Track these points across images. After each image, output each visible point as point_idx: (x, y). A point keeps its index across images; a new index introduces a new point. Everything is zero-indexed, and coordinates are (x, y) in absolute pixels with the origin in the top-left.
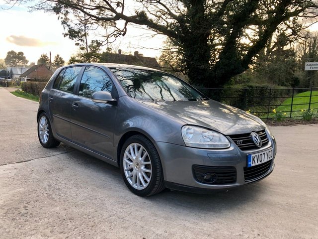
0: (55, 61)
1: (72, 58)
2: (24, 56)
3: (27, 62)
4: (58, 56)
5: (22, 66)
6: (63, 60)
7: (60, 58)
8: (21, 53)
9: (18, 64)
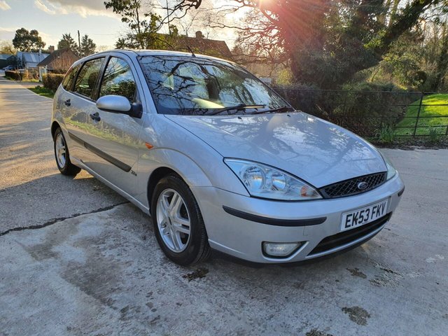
0: (83, 45)
1: (119, 40)
2: (39, 36)
3: (43, 45)
4: (86, 37)
5: (38, 51)
6: (93, 42)
7: (89, 40)
8: (34, 32)
9: (31, 48)
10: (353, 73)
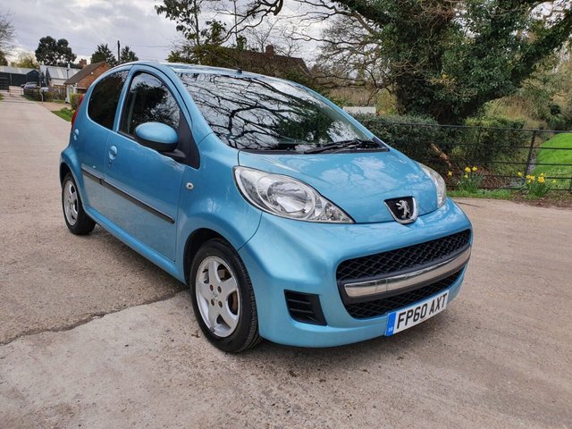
0: (123, 59)
1: (173, 53)
2: (68, 46)
3: (74, 58)
4: (127, 49)
5: (66, 65)
7: (131, 53)
8: (64, 42)
9: (58, 61)
10: (482, 104)
